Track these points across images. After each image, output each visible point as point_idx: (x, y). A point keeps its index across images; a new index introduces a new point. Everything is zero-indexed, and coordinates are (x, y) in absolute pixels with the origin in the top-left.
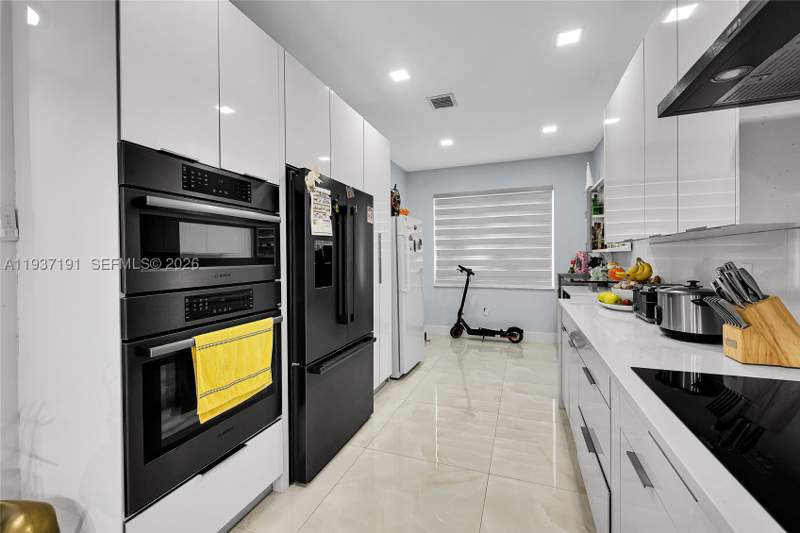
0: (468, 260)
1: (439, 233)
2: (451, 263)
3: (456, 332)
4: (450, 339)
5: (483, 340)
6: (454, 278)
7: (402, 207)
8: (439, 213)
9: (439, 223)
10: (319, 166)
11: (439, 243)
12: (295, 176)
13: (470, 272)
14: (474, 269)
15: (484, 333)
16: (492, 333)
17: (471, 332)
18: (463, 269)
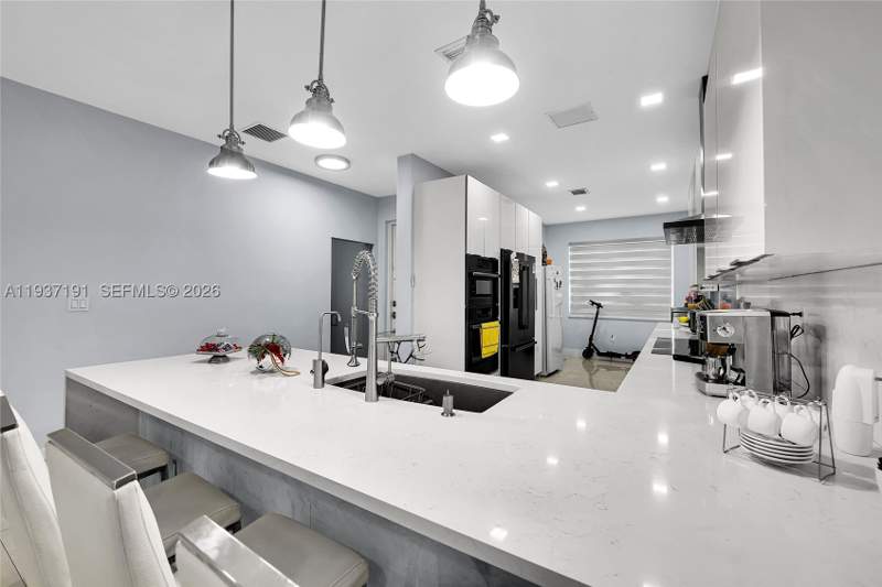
0: (597, 296)
1: (573, 274)
2: (583, 298)
3: (588, 353)
4: (582, 359)
5: (611, 361)
6: (586, 311)
7: (548, 258)
8: (573, 258)
9: (573, 266)
10: (517, 247)
11: (573, 282)
12: (505, 254)
13: (599, 306)
14: (602, 304)
15: (611, 355)
16: (619, 356)
17: (600, 354)
18: (593, 303)
